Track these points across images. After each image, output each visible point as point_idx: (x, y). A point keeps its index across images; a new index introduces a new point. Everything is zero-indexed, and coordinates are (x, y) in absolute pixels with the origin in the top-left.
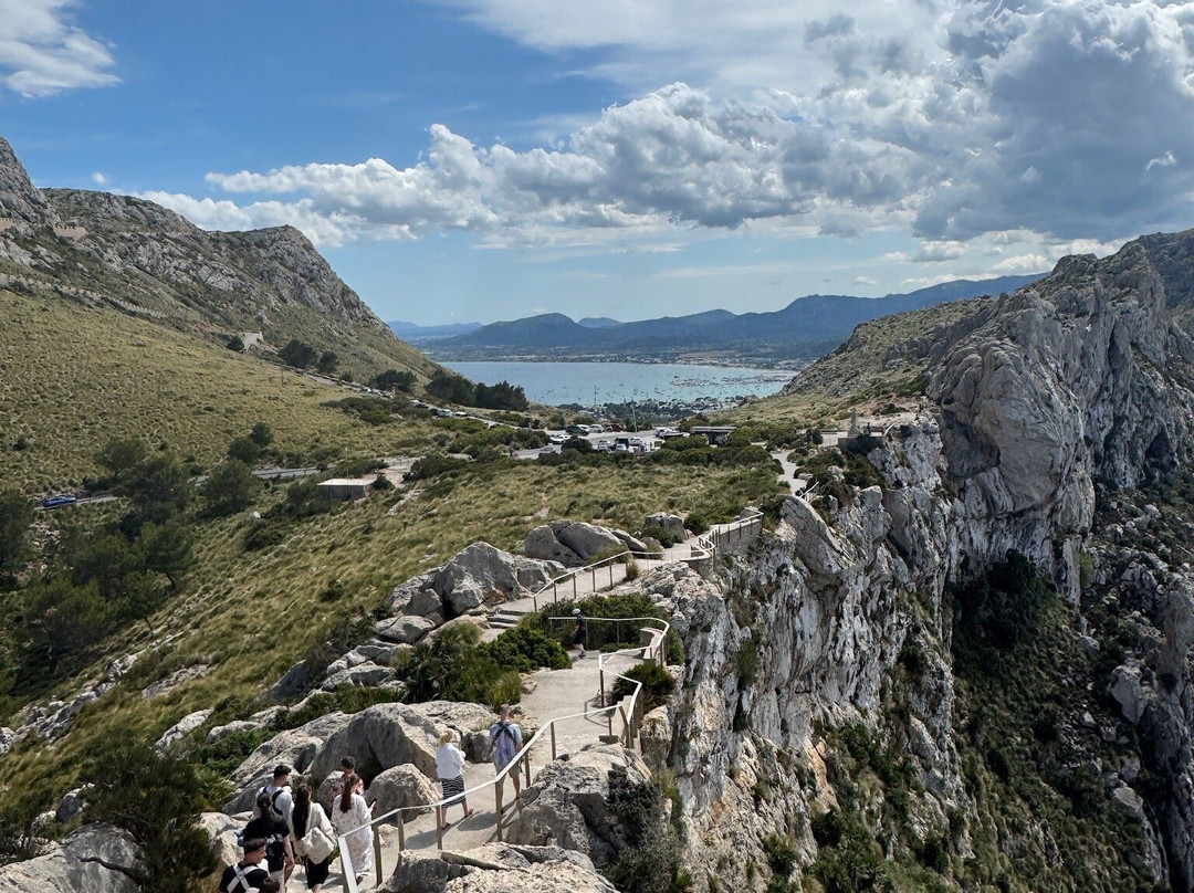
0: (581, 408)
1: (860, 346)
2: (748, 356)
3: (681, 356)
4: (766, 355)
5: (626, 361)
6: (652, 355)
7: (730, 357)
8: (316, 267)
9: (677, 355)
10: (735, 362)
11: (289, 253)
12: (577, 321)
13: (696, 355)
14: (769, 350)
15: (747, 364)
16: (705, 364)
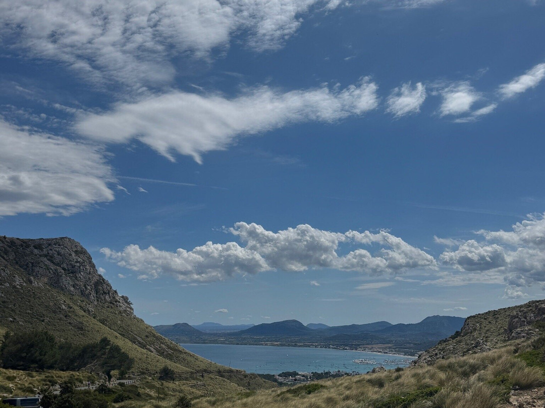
0: (298, 374)
1: (471, 332)
2: (400, 348)
3: (360, 346)
4: (410, 348)
5: (329, 348)
6: (344, 345)
7: (389, 348)
8: (78, 264)
9: (359, 345)
10: (392, 351)
11: (59, 254)
12: (305, 324)
13: (370, 346)
14: (412, 345)
15: (399, 352)
16: (374, 351)
